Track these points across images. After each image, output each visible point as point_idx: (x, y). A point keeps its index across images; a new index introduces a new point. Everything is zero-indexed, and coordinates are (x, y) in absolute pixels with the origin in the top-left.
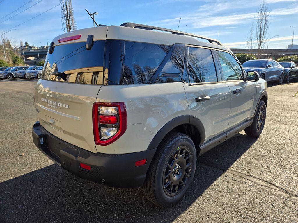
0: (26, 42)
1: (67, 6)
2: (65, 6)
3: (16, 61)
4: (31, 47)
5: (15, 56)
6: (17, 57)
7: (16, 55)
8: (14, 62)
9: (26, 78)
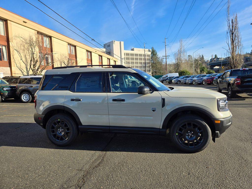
0: (216, 55)
1: (233, 22)
2: (231, 22)
3: (203, 70)
4: (219, 58)
5: (203, 67)
6: (204, 68)
7: (204, 65)
8: (201, 71)
9: (203, 84)
